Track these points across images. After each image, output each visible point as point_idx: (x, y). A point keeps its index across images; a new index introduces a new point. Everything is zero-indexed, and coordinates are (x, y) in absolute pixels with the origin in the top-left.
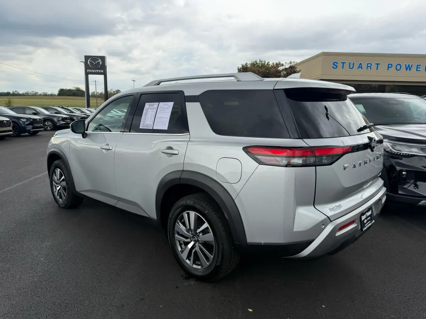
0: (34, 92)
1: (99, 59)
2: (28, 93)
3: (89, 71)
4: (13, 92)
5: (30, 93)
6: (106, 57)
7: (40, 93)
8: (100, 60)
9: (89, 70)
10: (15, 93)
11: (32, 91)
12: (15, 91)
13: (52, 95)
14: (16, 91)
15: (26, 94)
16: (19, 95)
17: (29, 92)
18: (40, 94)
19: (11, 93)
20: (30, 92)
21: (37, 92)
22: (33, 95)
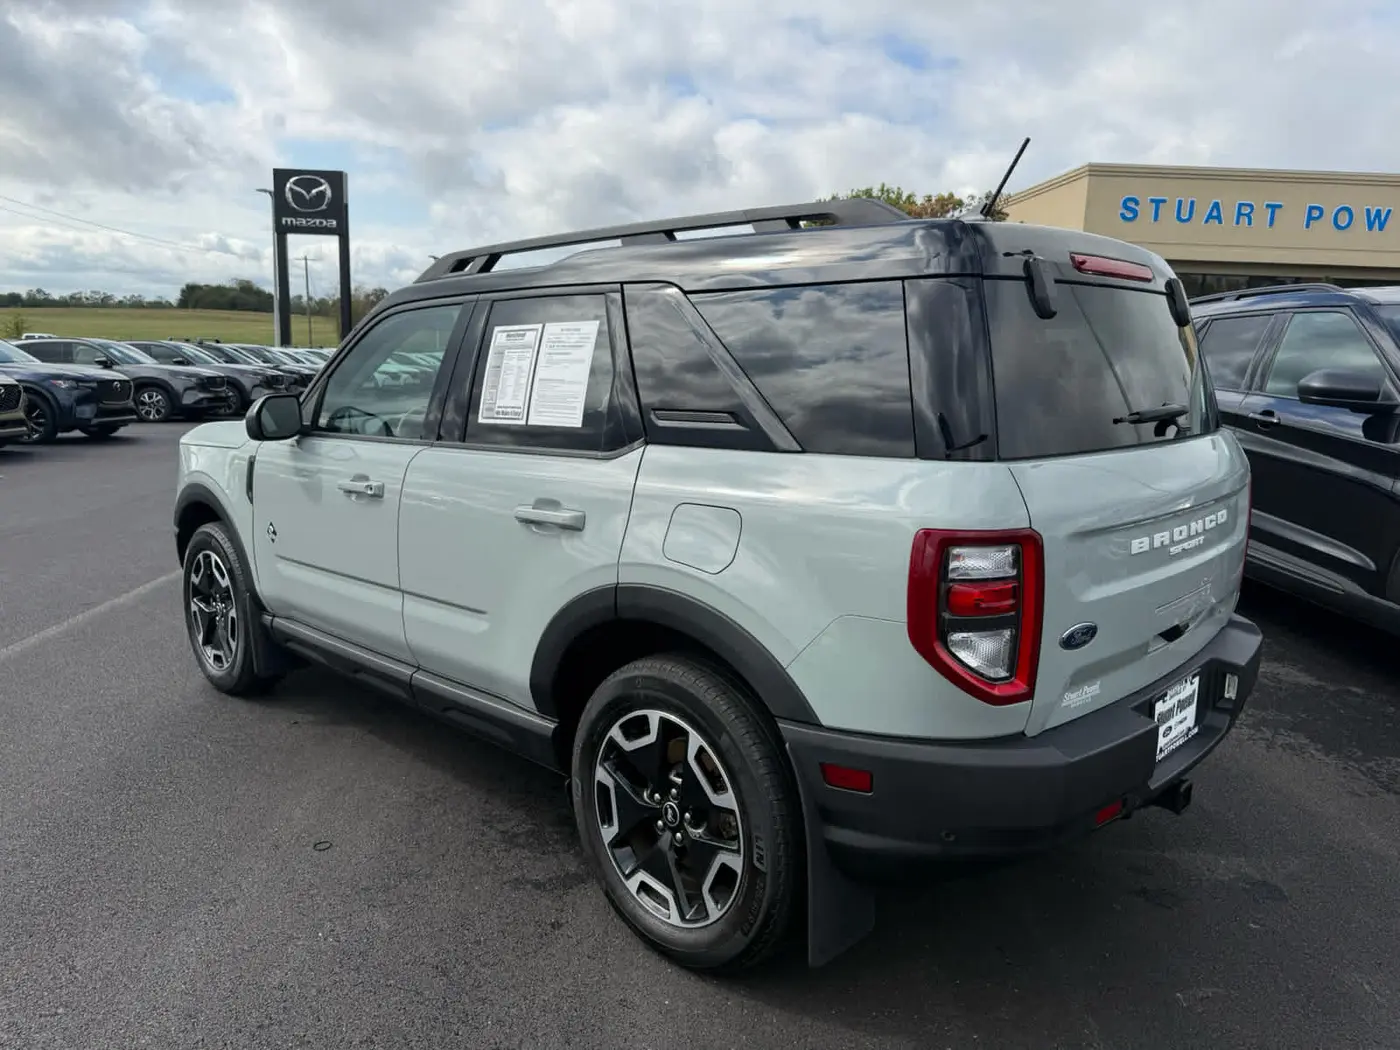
0: (98, 293)
1: (322, 181)
2: (80, 299)
3: (289, 223)
4: (29, 294)
5: (87, 299)
6: (346, 175)
7: (118, 297)
8: (325, 187)
9: (289, 220)
10: (38, 296)
11: (93, 292)
12: (35, 290)
13: (158, 305)
14: (39, 291)
15: (74, 301)
16: (49, 303)
17: (83, 295)
18: (120, 302)
19: (24, 295)
20: (88, 295)
21: (109, 294)
22: (94, 305)
